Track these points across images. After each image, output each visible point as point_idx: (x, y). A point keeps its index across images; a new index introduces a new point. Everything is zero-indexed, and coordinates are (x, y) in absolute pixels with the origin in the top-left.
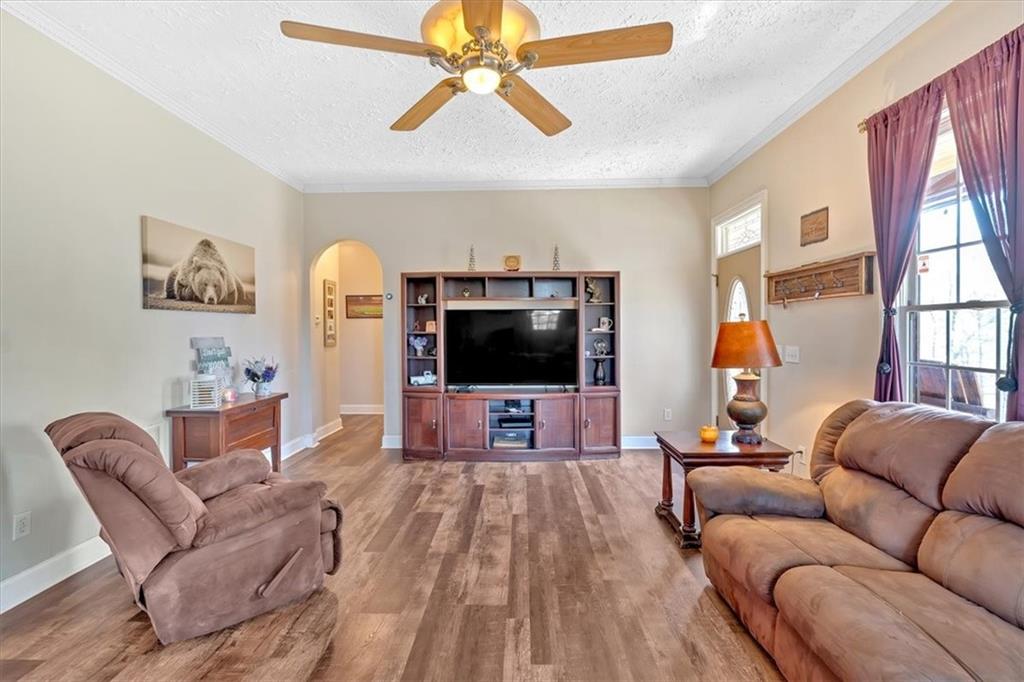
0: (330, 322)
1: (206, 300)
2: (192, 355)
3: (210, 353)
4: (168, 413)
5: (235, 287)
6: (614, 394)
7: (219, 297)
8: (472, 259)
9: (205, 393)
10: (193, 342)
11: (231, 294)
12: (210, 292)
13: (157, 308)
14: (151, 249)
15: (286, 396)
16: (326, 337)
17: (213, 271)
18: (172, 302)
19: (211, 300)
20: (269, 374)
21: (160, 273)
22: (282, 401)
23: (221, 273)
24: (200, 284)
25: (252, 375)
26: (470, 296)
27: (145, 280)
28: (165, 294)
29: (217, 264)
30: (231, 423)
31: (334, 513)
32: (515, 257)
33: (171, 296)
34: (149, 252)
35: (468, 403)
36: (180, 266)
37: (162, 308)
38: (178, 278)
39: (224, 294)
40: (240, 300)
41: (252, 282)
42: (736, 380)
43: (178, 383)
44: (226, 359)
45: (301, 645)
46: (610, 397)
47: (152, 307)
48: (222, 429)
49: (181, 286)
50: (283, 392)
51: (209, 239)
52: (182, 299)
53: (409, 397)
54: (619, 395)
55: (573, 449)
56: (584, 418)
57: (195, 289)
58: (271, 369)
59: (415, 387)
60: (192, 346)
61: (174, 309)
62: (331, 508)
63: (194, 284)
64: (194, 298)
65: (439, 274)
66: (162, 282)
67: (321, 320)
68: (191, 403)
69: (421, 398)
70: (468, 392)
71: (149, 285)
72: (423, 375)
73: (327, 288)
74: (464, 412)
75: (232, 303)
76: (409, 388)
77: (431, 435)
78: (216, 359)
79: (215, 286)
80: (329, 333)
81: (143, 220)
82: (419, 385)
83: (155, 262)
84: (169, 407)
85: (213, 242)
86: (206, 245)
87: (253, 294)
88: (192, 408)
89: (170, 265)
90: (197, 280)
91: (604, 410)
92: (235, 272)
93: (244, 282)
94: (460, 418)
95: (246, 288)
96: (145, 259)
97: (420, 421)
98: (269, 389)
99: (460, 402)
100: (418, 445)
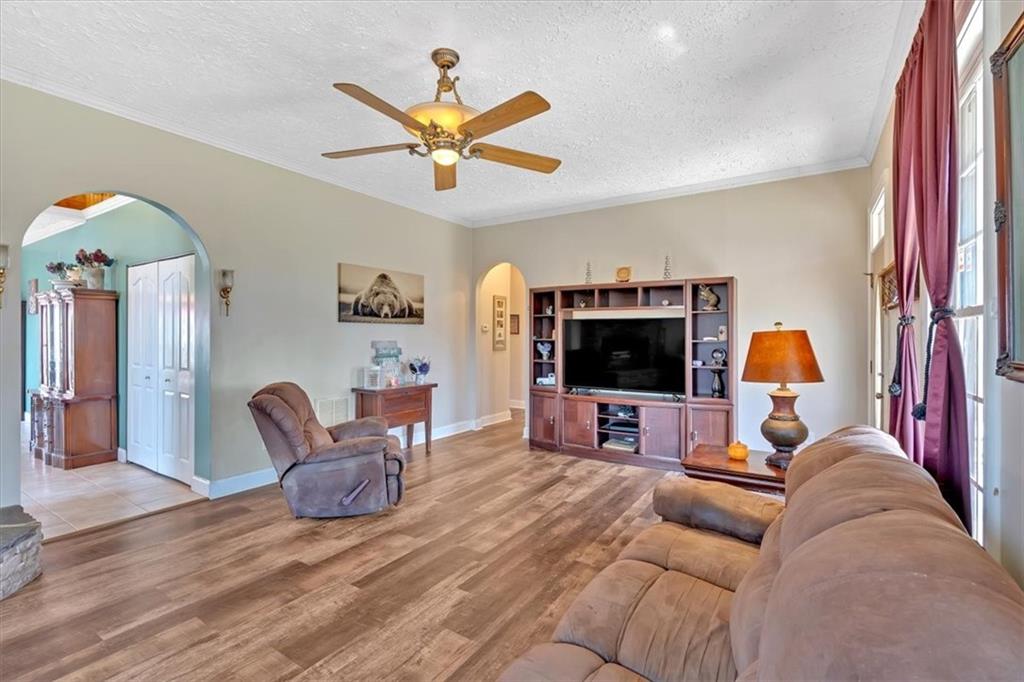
0: (499, 330)
1: (383, 315)
2: (374, 353)
3: (384, 352)
4: (353, 390)
5: (406, 305)
6: (726, 407)
7: (392, 312)
8: (588, 274)
9: (374, 378)
10: (373, 344)
11: (403, 311)
12: (386, 309)
13: (346, 321)
14: (344, 284)
15: (436, 385)
16: (495, 343)
17: (388, 295)
18: (357, 318)
19: (386, 316)
20: (424, 368)
21: (350, 299)
22: (433, 389)
23: (395, 297)
24: (378, 304)
25: (413, 369)
26: (586, 306)
27: (340, 303)
28: (352, 312)
29: (393, 291)
30: (387, 400)
31: (397, 463)
32: (626, 269)
33: (356, 313)
34: (342, 286)
35: (579, 403)
36: (363, 294)
37: (350, 321)
38: (361, 301)
39: (396, 312)
40: (411, 314)
41: (422, 301)
42: (772, 397)
43: (361, 371)
44: (397, 357)
45: (353, 537)
46: (722, 411)
47: (343, 321)
48: (379, 403)
49: (363, 306)
50: (434, 382)
51: (385, 273)
52: (365, 315)
53: (534, 395)
54: (732, 409)
55: (678, 460)
56: (690, 429)
57: (374, 307)
58: (425, 364)
59: (540, 387)
60: (372, 347)
61: (359, 322)
62: (396, 459)
63: (374, 303)
64: (373, 314)
65: (557, 288)
66: (350, 305)
67: (489, 327)
68: (367, 386)
69: (543, 396)
70: (589, 394)
71: (342, 306)
72: (547, 377)
73: (498, 302)
74: (576, 412)
75: (404, 317)
76: (535, 387)
77: (550, 430)
78: (390, 356)
79: (390, 305)
80: (498, 339)
81: (339, 265)
82: (543, 385)
83: (346, 292)
84: (355, 387)
85: (390, 276)
86: (384, 277)
87: (422, 310)
88: (366, 388)
89: (356, 293)
90: (375, 302)
91: (714, 423)
92: (406, 295)
93: (414, 301)
94: (571, 416)
95: (415, 306)
96: (340, 290)
97: (542, 416)
98: (423, 380)
99: (572, 403)
100: (540, 437)
